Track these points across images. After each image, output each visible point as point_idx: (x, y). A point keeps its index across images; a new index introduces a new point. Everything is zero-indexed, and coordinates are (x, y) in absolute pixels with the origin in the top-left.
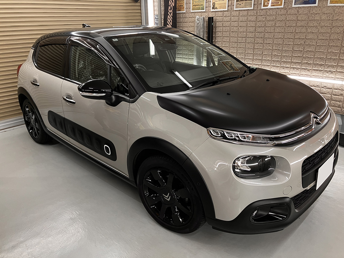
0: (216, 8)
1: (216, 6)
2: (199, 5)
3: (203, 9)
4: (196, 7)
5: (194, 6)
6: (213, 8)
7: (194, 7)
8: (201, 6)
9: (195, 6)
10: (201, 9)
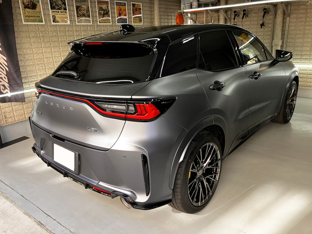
0: (58, 22)
1: (57, 19)
2: (34, 16)
3: (41, 22)
4: (31, 18)
5: (26, 16)
6: (54, 21)
7: (27, 18)
8: (38, 18)
9: (29, 17)
10: (38, 21)
